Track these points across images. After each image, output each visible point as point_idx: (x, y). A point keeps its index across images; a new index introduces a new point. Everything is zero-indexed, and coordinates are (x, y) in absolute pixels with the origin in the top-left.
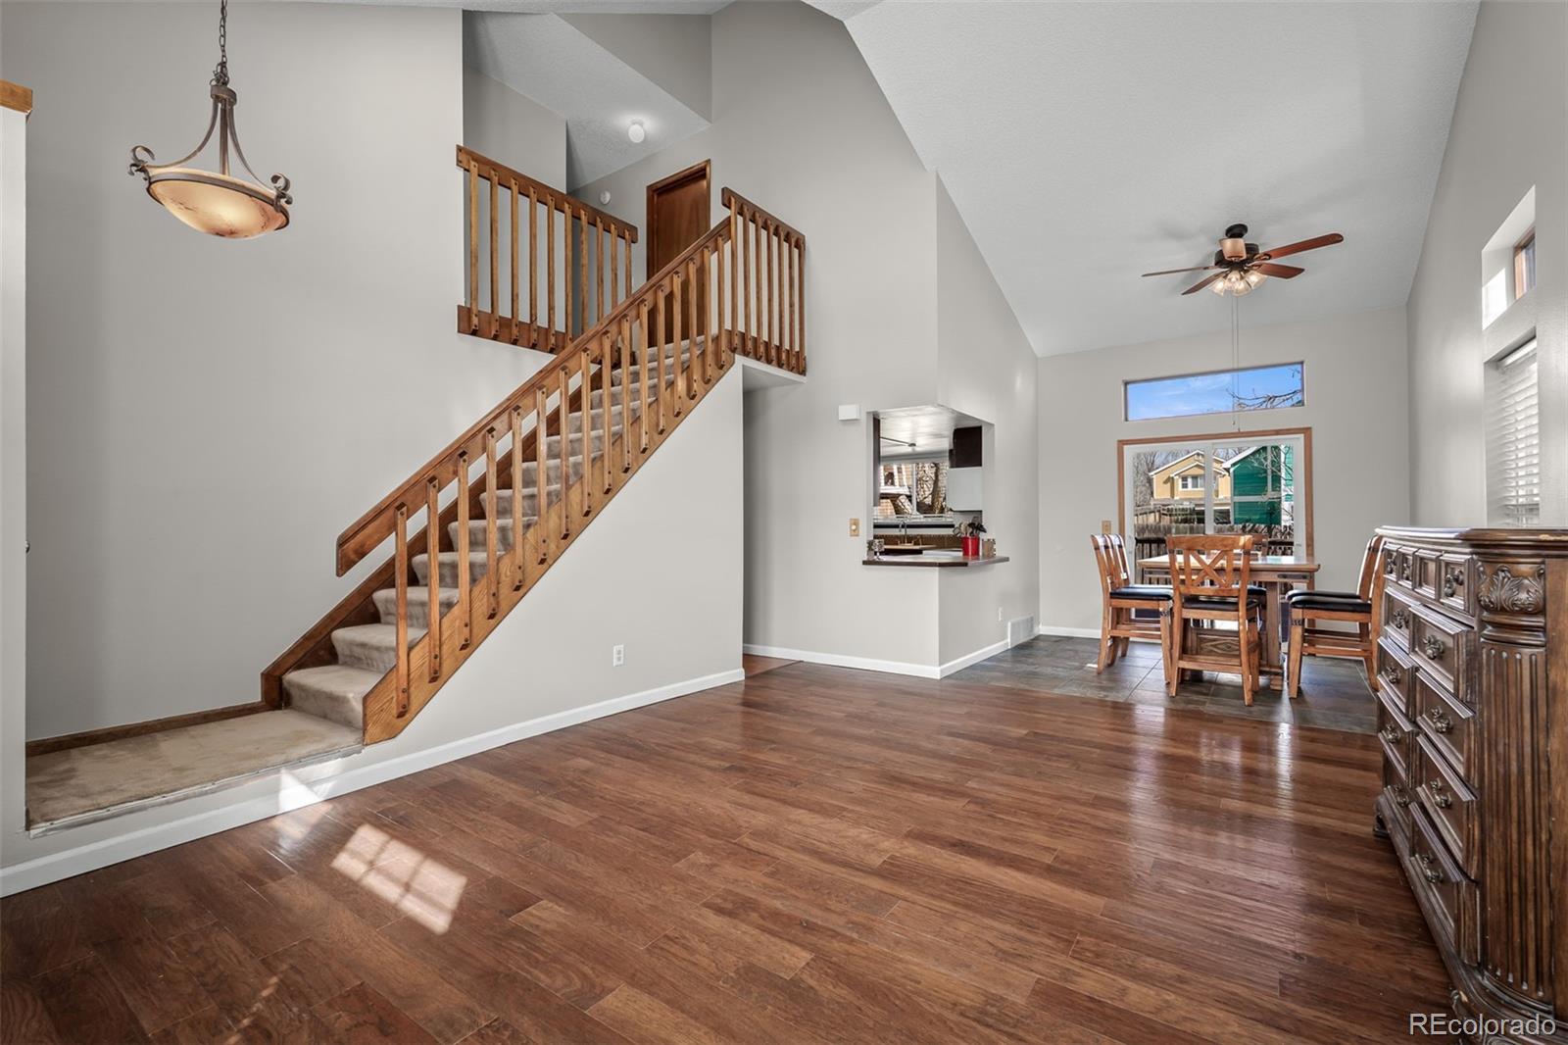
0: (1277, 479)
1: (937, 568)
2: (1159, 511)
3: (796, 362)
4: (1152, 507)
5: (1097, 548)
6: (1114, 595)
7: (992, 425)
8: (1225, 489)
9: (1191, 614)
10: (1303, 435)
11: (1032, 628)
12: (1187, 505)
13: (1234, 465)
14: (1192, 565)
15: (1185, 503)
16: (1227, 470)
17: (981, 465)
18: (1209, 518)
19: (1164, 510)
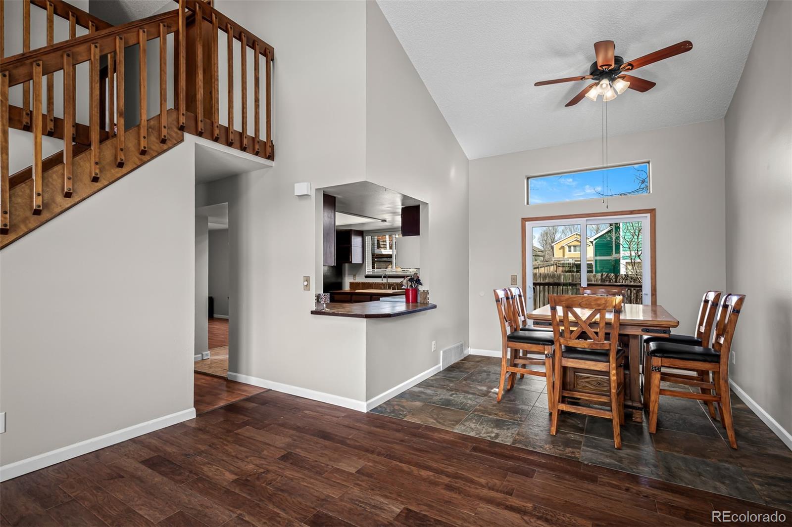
0: (618, 246)
1: (365, 320)
2: (556, 264)
3: (267, 151)
4: (552, 262)
5: (498, 300)
6: (512, 338)
7: (427, 204)
8: (590, 252)
9: (570, 363)
10: (649, 214)
11: (462, 351)
12: (571, 261)
13: (595, 239)
14: (570, 319)
15: (570, 260)
16: (592, 242)
17: (419, 235)
18: (584, 269)
19: (559, 264)
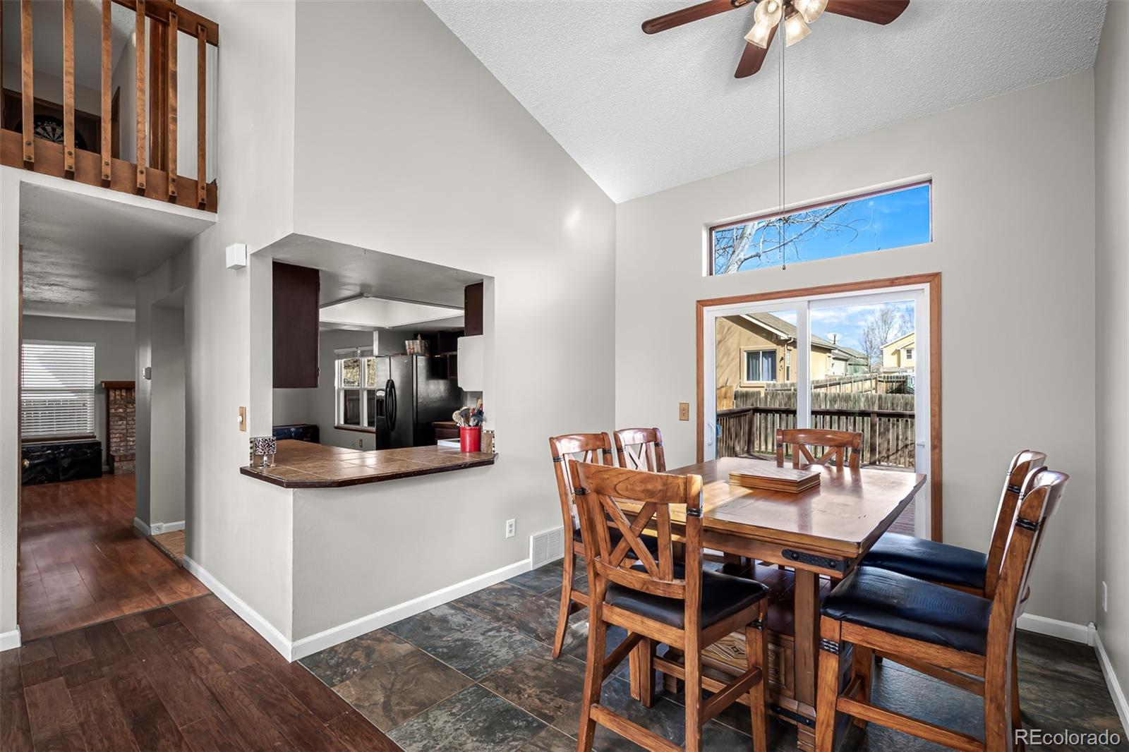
1: (291, 490)
7: (498, 279)
10: (928, 284)
17: (482, 334)
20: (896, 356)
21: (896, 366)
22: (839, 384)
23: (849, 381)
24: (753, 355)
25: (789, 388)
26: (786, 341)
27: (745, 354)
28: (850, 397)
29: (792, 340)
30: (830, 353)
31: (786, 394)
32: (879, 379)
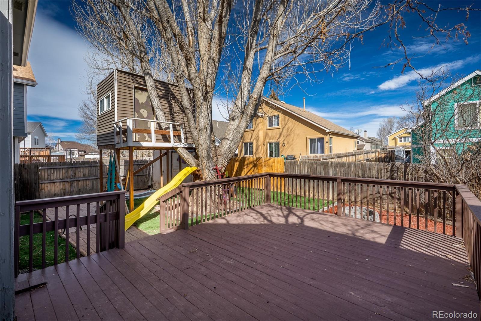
20: (394, 140)
21: (394, 145)
22: (355, 155)
23: (361, 153)
24: (313, 141)
25: (319, 158)
26: (329, 133)
27: (309, 140)
28: (345, 164)
29: (332, 132)
30: (356, 139)
31: (311, 162)
32: (380, 152)
